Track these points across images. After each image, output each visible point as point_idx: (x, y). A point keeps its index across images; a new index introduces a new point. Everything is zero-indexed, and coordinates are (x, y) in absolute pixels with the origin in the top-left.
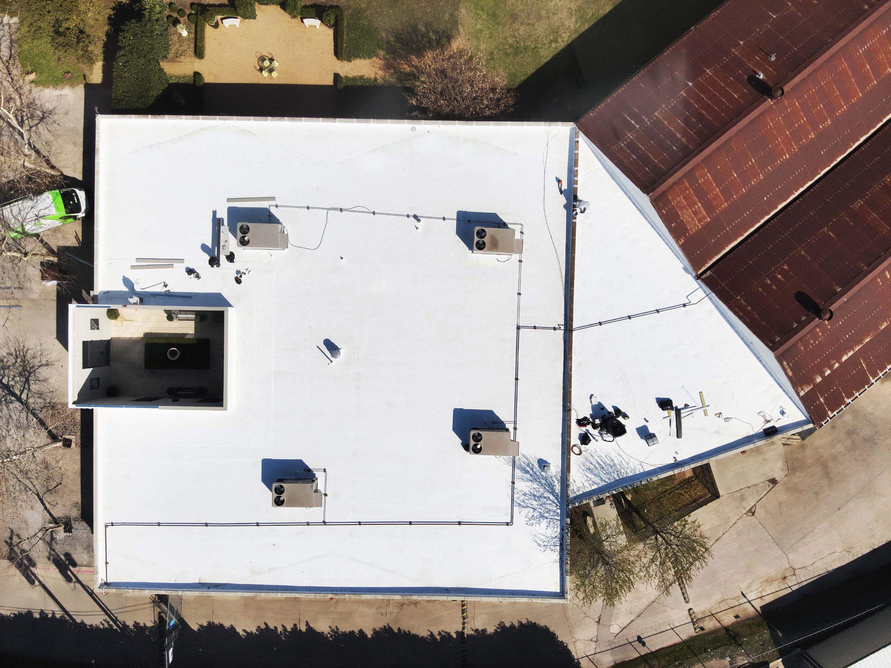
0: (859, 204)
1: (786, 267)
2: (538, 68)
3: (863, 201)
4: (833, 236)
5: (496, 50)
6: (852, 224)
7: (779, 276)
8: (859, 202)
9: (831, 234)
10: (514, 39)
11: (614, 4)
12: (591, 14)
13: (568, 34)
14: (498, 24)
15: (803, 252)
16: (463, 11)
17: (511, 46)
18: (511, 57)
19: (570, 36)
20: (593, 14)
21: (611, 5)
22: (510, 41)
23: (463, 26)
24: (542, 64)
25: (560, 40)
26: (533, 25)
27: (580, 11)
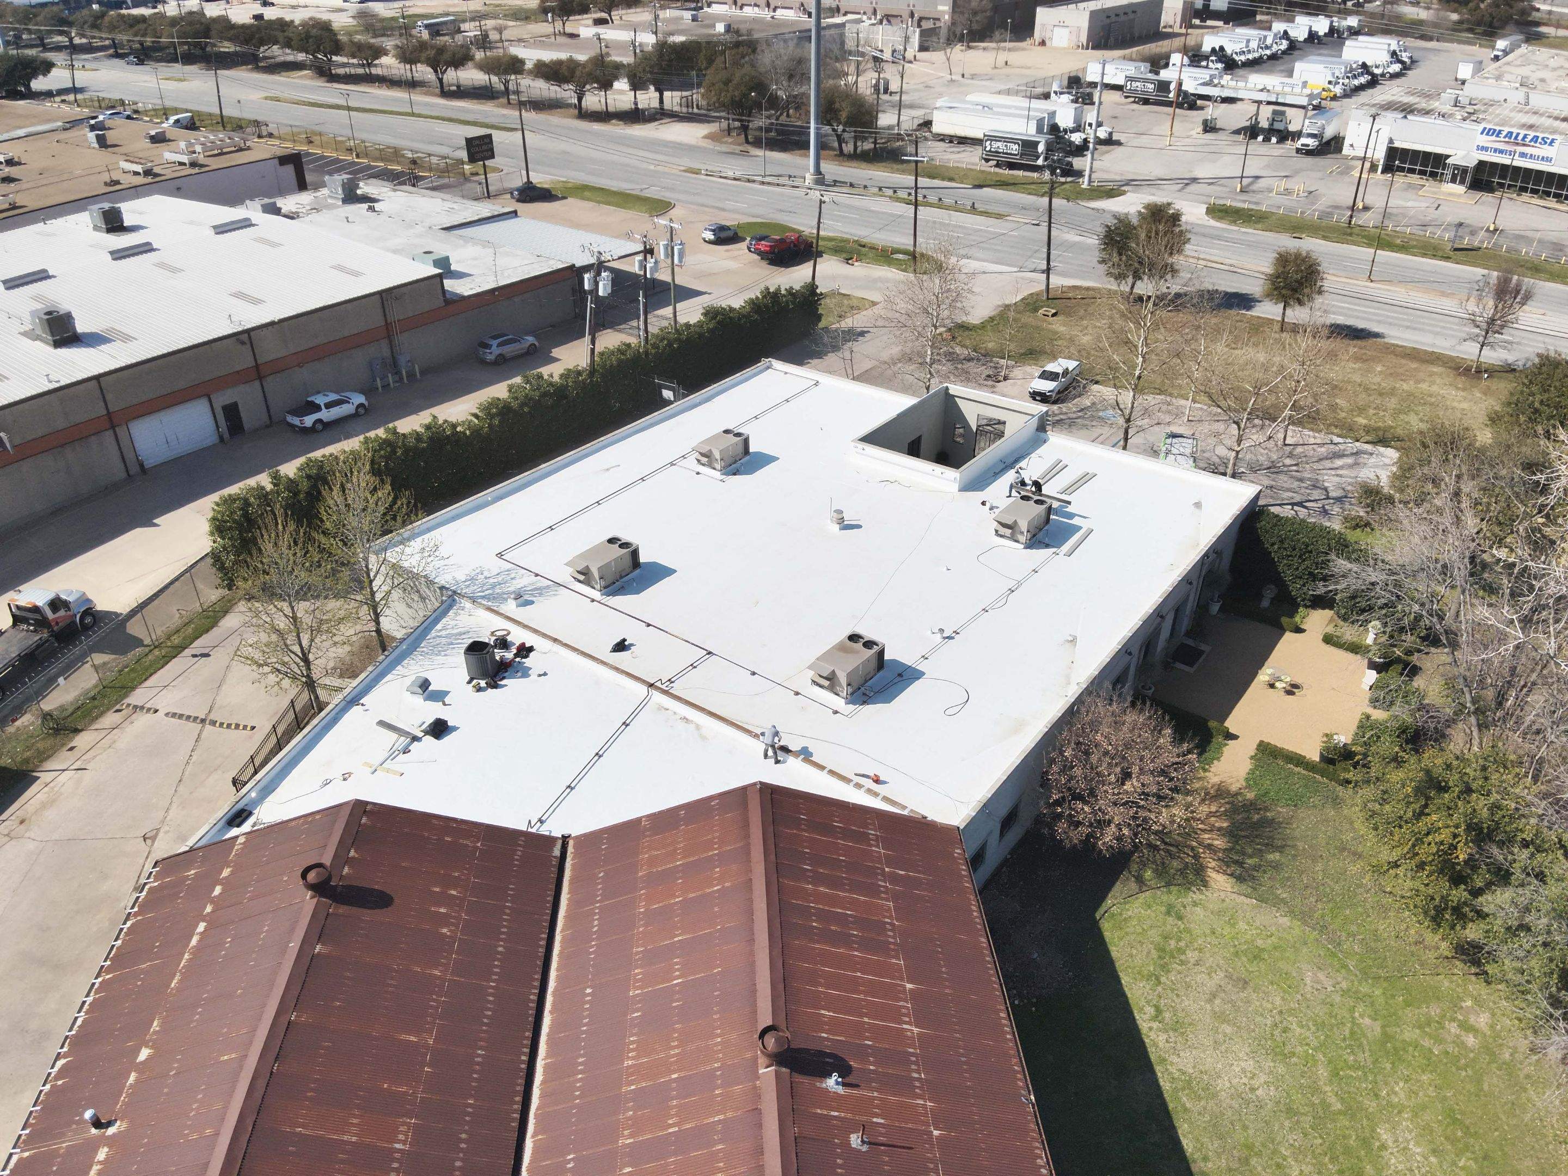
0: (401, 1137)
1: (445, 930)
2: (1117, 965)
3: (399, 1151)
4: (403, 1037)
5: (1183, 926)
6: (385, 1086)
7: (443, 910)
8: (404, 1142)
9: (413, 1038)
10: (1192, 961)
11: (1194, 1161)
12: (1188, 1105)
13: (1161, 1045)
14: (1236, 954)
15: (437, 973)
16: (1285, 921)
17: (1181, 951)
18: (1158, 939)
19: (1155, 1045)
20: (1186, 1110)
21: (1192, 1154)
22: (1192, 956)
23: (1254, 907)
24: (1121, 975)
25: (1155, 1025)
26: (1210, 1001)
27: (1205, 1089)
